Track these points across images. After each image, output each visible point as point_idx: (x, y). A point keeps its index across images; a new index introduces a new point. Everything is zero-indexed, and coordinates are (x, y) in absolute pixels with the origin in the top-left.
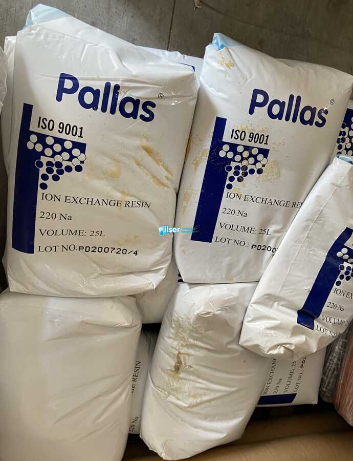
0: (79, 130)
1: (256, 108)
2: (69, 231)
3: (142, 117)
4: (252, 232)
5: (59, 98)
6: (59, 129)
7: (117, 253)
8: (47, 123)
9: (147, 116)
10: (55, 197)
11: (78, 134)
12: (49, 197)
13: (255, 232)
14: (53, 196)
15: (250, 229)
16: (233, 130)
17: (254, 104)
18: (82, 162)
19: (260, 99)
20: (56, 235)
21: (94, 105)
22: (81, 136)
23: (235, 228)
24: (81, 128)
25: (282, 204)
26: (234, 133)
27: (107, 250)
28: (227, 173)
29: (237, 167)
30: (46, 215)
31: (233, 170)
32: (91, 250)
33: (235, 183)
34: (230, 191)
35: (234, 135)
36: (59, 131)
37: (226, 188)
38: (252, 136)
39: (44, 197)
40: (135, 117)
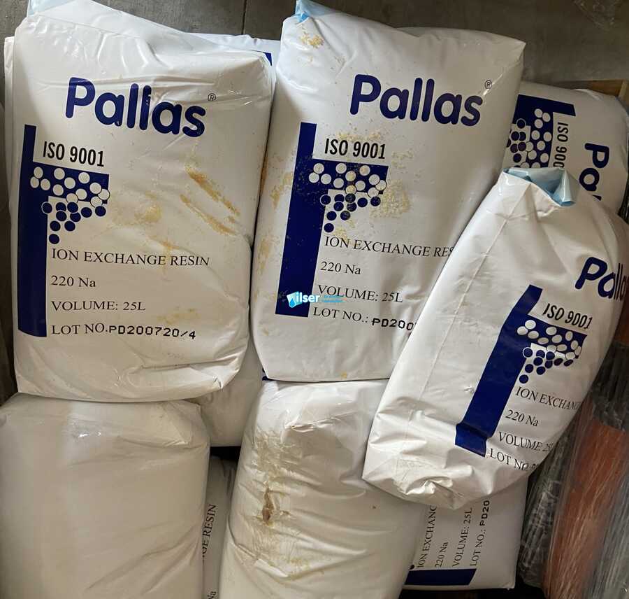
0: (98, 156)
1: (361, 103)
2: (93, 303)
3: (186, 130)
4: (371, 298)
5: (69, 113)
6: (71, 157)
7: (165, 335)
8: (54, 149)
9: (194, 128)
10: (70, 254)
11: (97, 161)
12: (62, 254)
13: (375, 297)
14: (68, 253)
15: (367, 293)
16: (328, 140)
17: (357, 98)
18: (105, 202)
19: (367, 89)
20: (75, 309)
21: (117, 119)
22: (100, 165)
23: (342, 292)
24: (101, 153)
25: (416, 251)
26: (330, 144)
27: (149, 330)
28: (324, 208)
29: (339, 198)
30: (60, 281)
31: (333, 202)
32: (128, 330)
33: (337, 222)
34: (331, 235)
35: (330, 147)
36: (71, 159)
37: (323, 230)
38: (359, 148)
39: (56, 254)
40: (176, 132)
